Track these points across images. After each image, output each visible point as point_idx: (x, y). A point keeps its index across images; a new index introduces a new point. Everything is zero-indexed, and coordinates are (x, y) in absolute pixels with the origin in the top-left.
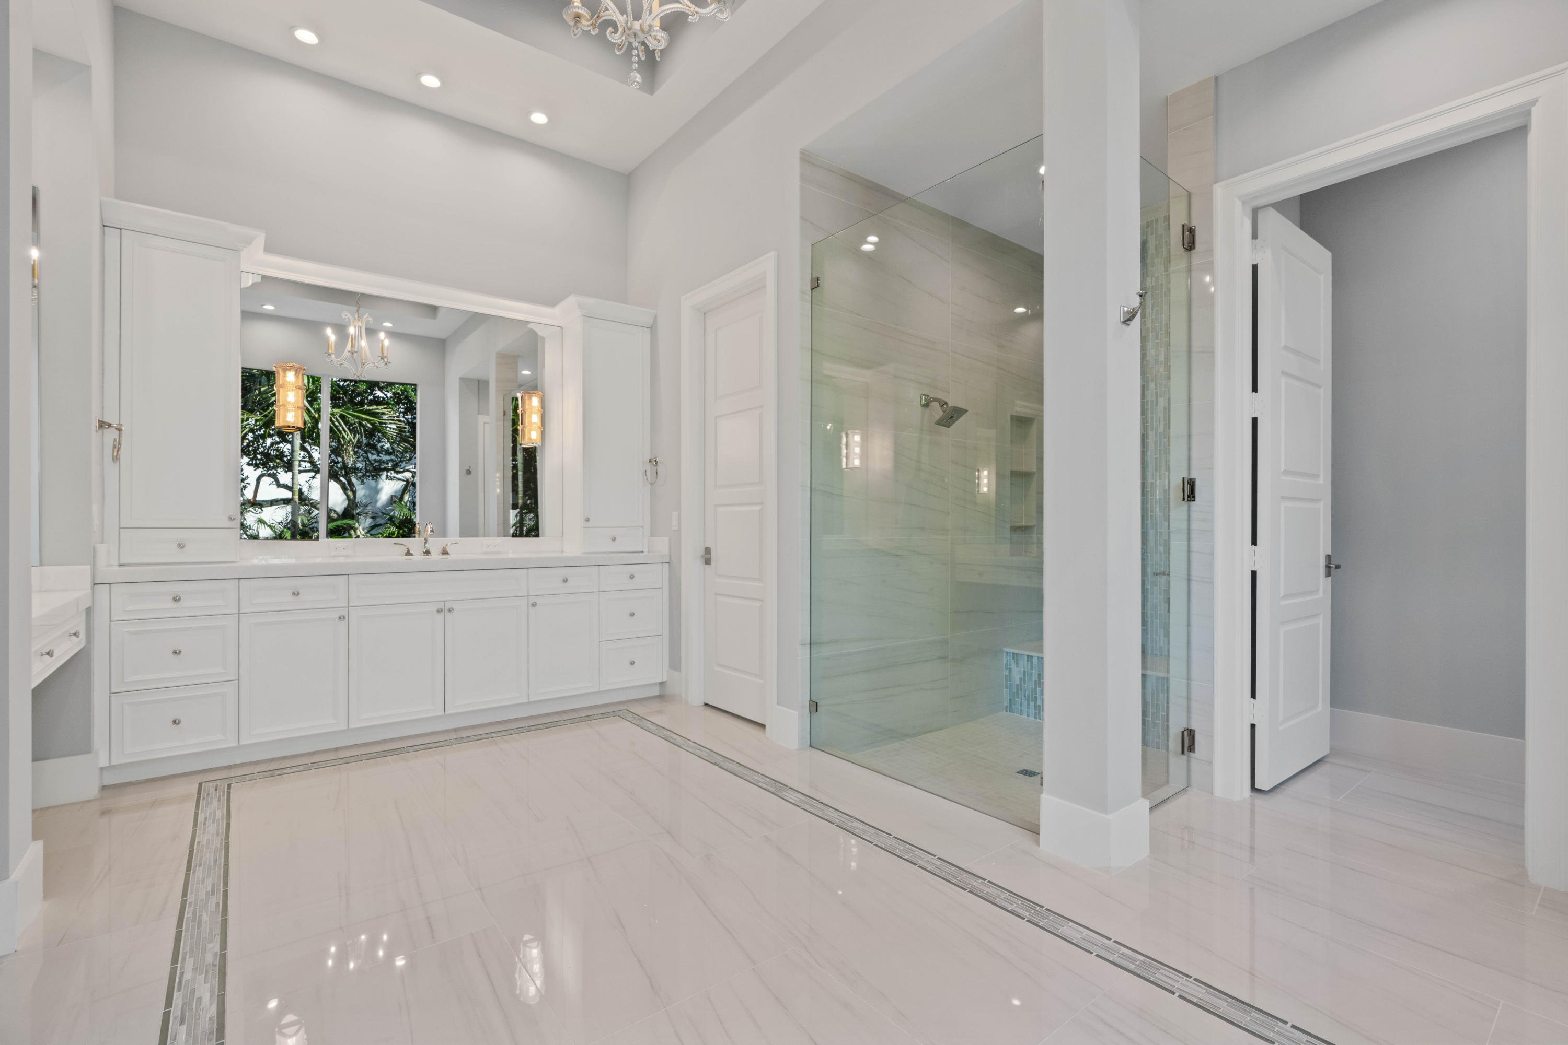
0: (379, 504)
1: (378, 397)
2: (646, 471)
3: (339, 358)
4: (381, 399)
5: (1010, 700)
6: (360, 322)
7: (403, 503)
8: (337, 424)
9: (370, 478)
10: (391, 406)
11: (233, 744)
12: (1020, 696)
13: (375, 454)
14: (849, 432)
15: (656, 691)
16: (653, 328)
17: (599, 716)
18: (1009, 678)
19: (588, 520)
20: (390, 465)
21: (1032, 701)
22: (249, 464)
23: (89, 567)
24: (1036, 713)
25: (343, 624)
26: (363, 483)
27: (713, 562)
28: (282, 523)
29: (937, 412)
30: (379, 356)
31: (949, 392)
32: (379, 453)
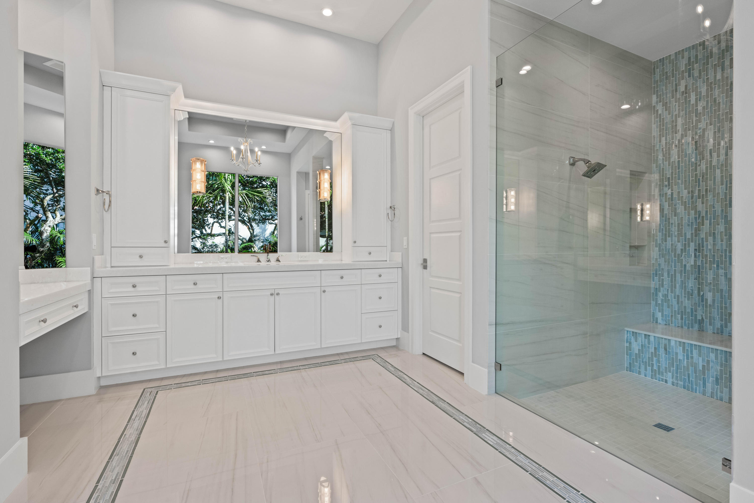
0: (266, 236)
1: (264, 185)
2: (388, 213)
3: (237, 162)
4: (265, 186)
5: (630, 363)
6: (247, 143)
7: (274, 235)
8: (244, 198)
9: (262, 223)
10: (268, 188)
11: (163, 367)
12: (638, 362)
13: (263, 212)
14: (508, 190)
15: (394, 343)
16: (392, 130)
17: (361, 358)
18: (629, 348)
19: (355, 242)
20: (270, 217)
21: (649, 366)
22: (211, 217)
23: (89, 269)
24: (652, 375)
25: (220, 301)
26: (258, 226)
27: (428, 268)
28: (223, 244)
29: (582, 168)
30: (255, 160)
31: (589, 156)
32: (265, 212)
